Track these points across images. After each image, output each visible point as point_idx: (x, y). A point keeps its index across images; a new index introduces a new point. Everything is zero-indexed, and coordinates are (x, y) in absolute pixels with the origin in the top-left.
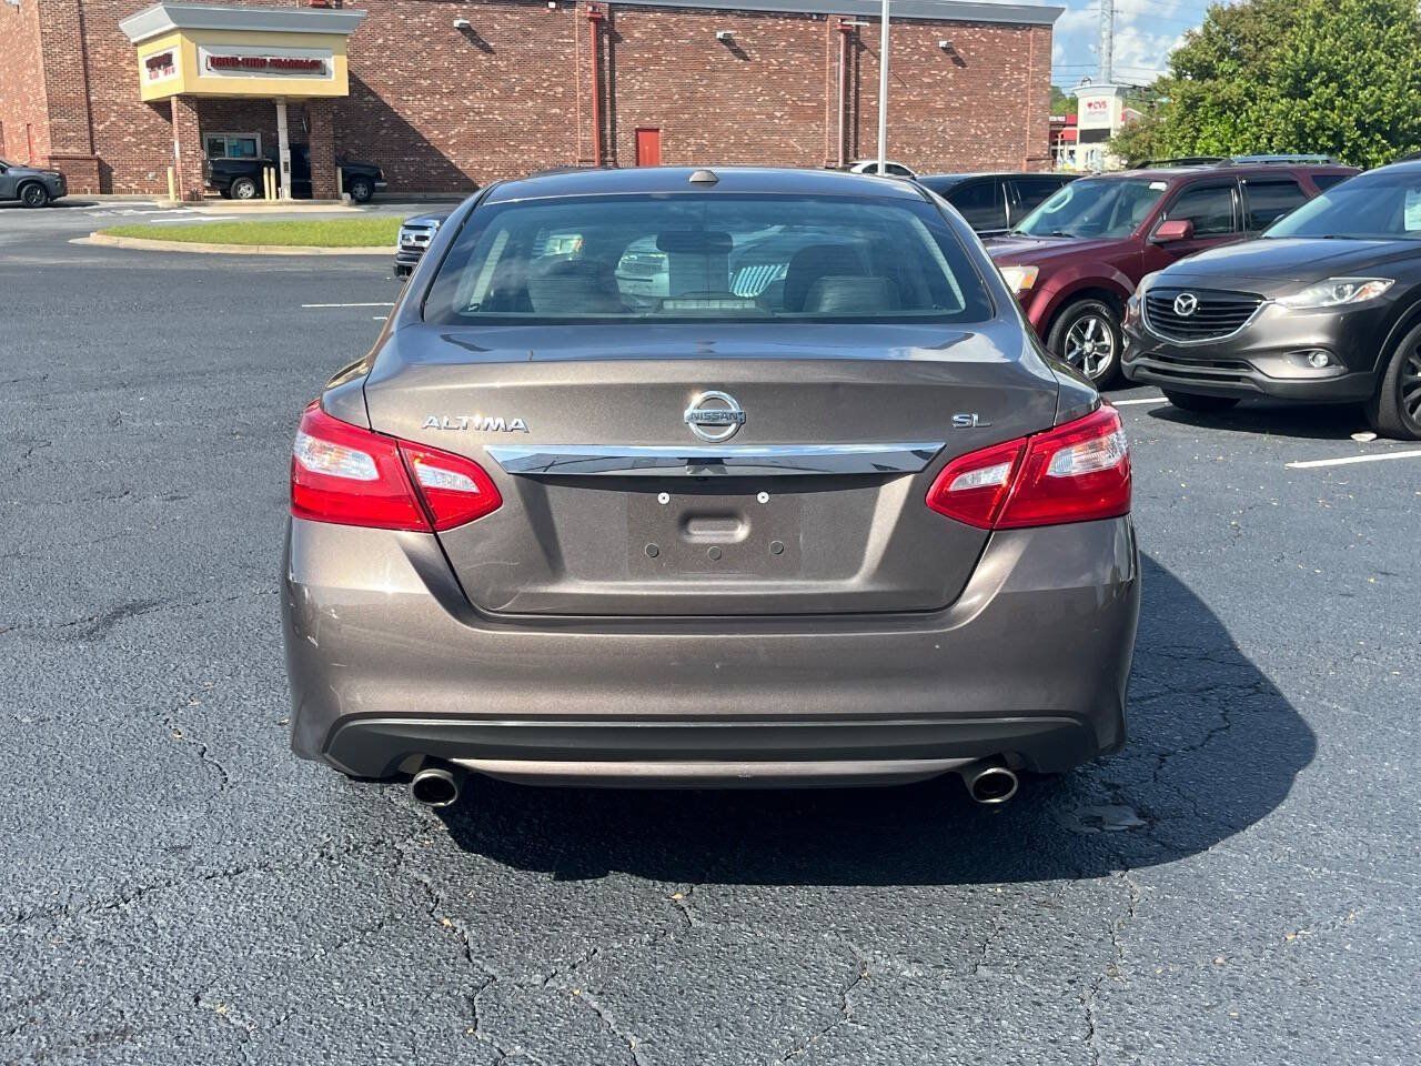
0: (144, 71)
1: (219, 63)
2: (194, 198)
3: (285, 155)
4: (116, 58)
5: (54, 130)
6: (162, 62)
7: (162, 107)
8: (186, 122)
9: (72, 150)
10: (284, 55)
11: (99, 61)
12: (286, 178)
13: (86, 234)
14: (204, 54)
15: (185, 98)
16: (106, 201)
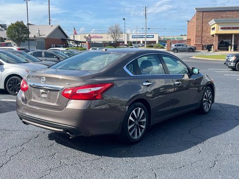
0: (211, 30)
1: (222, 28)
2: (216, 51)
3: (233, 44)
4: (207, 28)
5: (196, 40)
6: (213, 29)
7: (213, 36)
8: (216, 38)
9: (198, 43)
10: (234, 26)
11: (204, 29)
12: (233, 47)
13: (192, 56)
14: (220, 27)
15: (216, 34)
16: (202, 51)
